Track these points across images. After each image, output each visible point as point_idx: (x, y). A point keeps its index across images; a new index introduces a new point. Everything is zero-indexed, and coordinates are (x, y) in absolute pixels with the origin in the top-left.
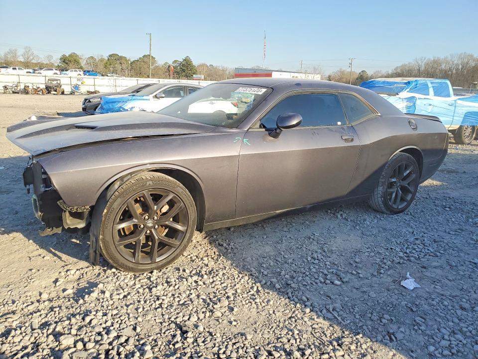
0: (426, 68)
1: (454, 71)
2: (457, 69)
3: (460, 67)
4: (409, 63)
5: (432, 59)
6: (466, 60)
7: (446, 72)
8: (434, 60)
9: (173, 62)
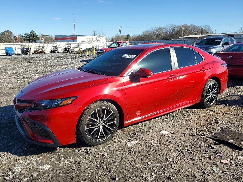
0: (156, 31)
1: (169, 33)
2: (170, 32)
3: (171, 31)
4: (149, 30)
5: (159, 27)
6: (173, 28)
7: (165, 33)
8: (160, 28)
9: (24, 34)
